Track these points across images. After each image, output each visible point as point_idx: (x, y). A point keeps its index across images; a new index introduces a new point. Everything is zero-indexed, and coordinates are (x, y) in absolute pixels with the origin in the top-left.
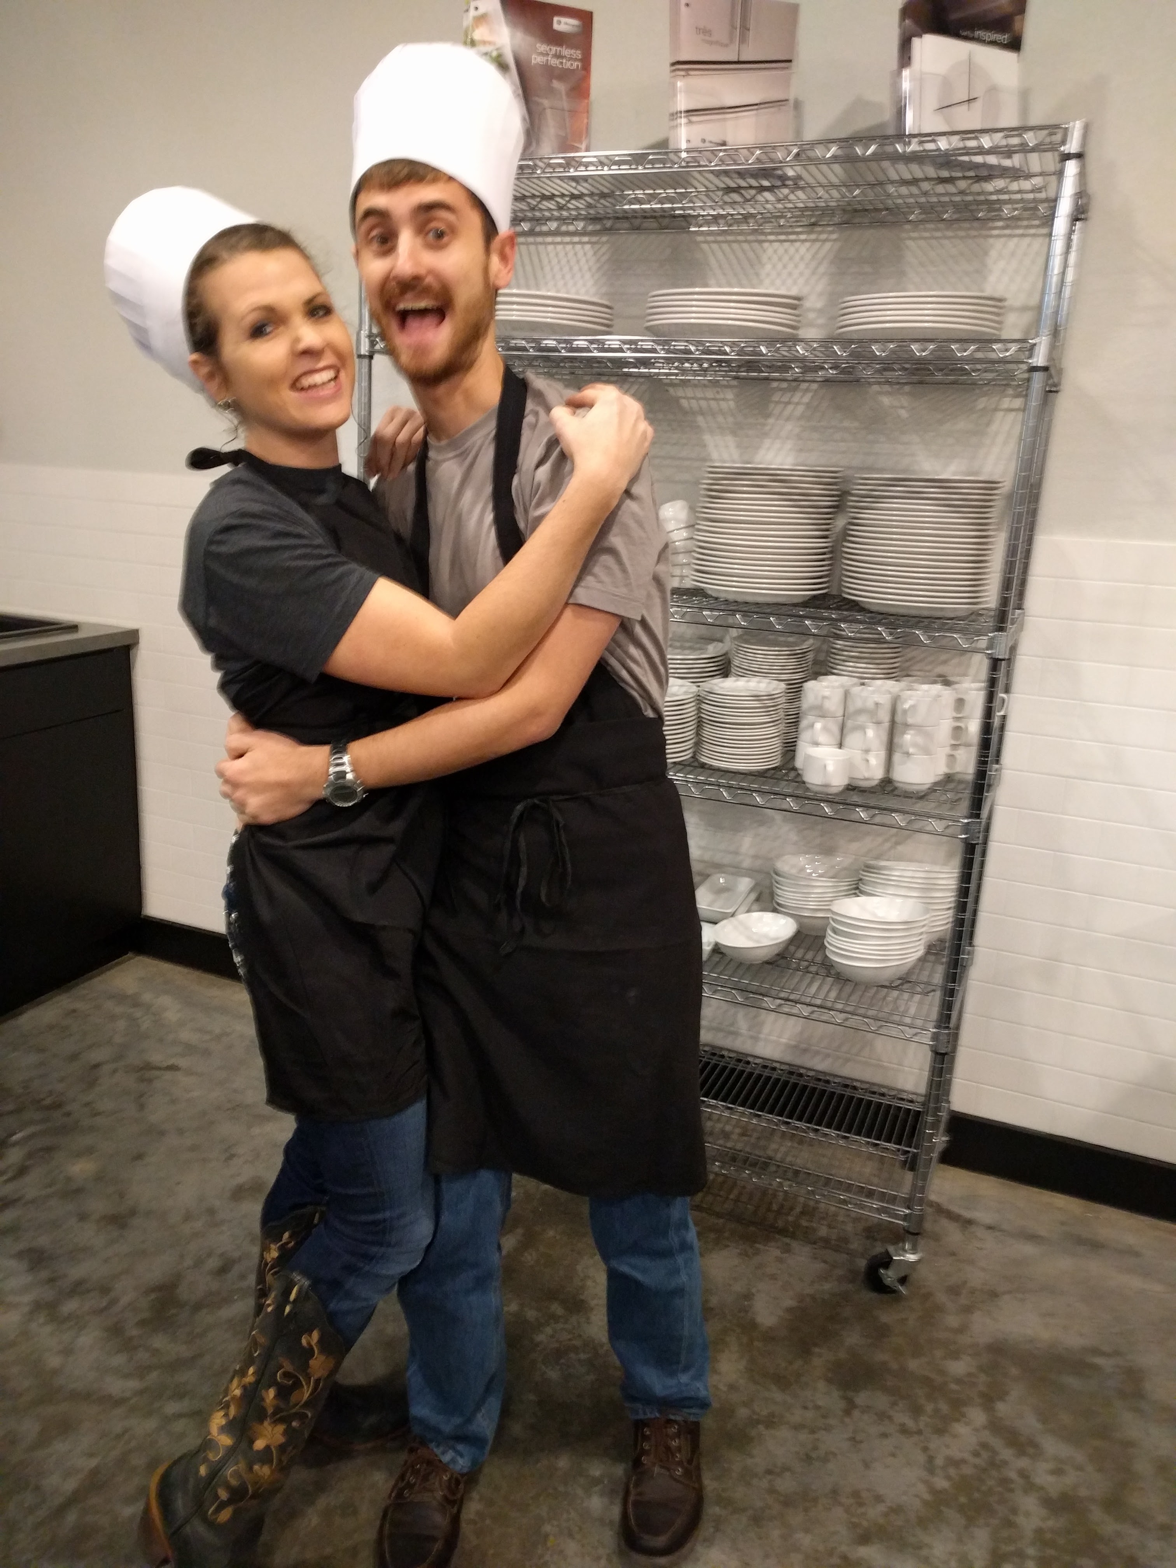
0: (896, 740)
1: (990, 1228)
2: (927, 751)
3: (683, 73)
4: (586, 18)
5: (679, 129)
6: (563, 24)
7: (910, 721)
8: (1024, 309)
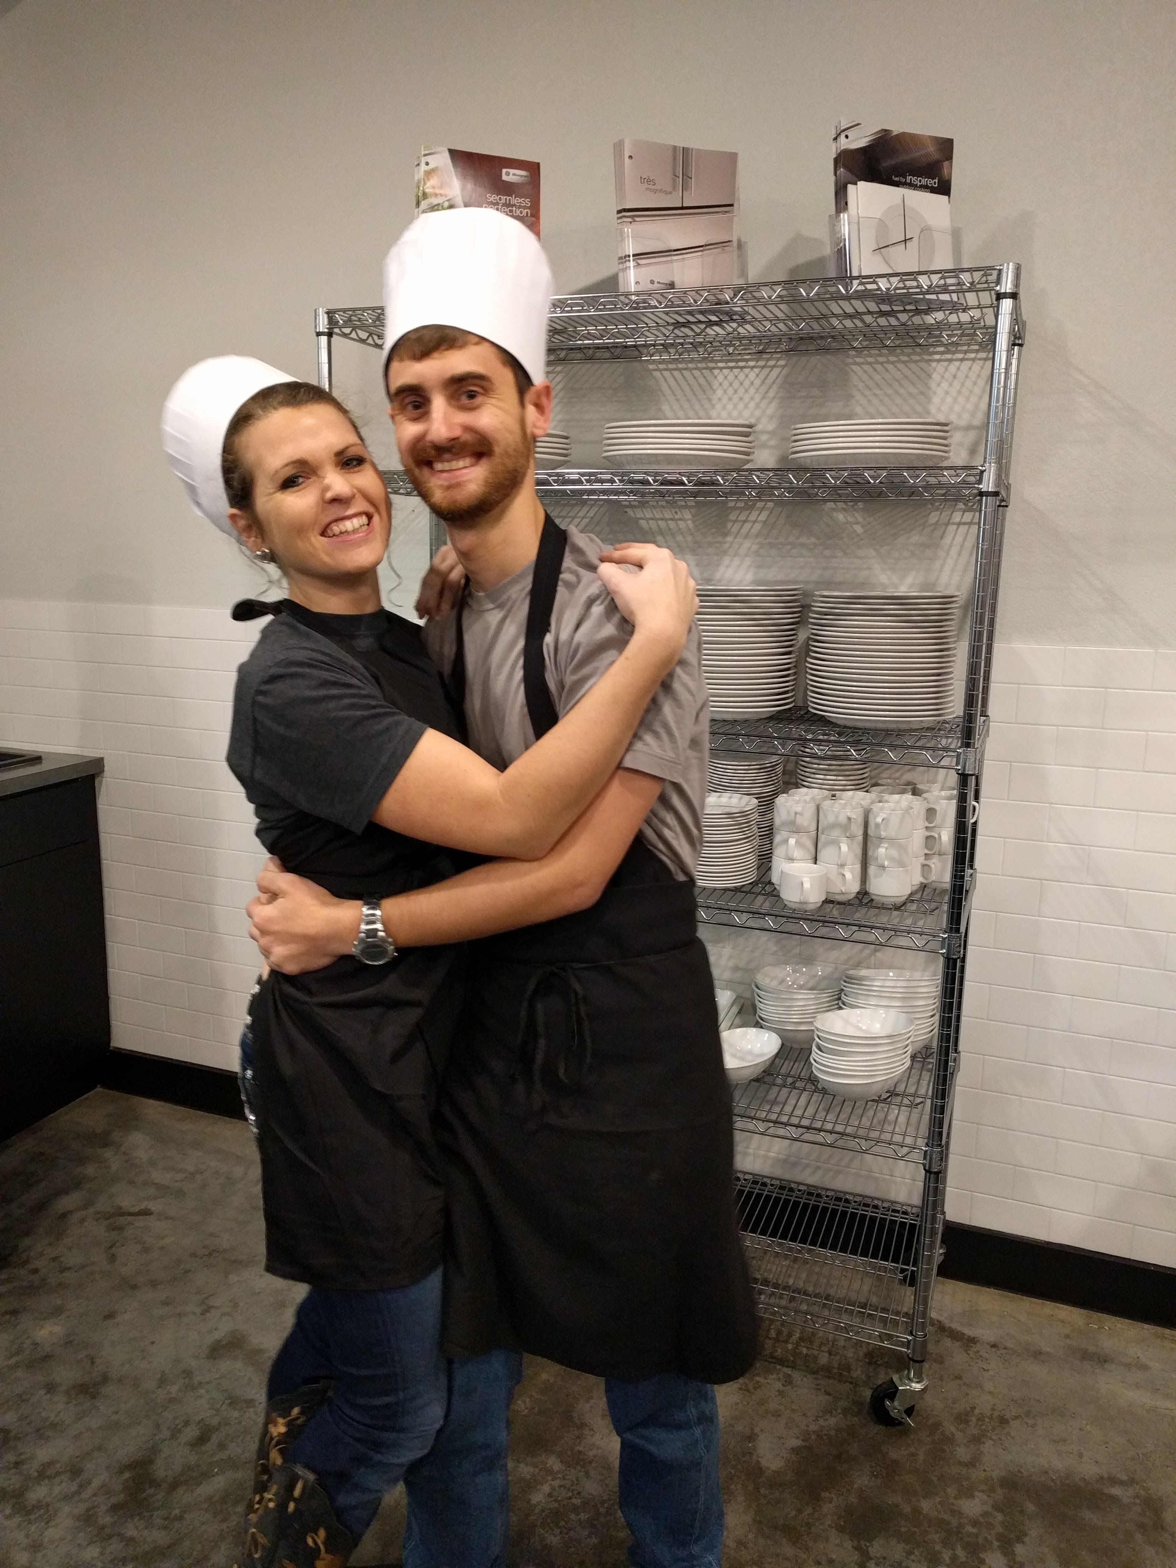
0: (870, 853)
1: (994, 1346)
2: (901, 864)
3: (630, 220)
4: (533, 169)
5: (628, 271)
6: (511, 175)
7: (883, 834)
8: (969, 428)
